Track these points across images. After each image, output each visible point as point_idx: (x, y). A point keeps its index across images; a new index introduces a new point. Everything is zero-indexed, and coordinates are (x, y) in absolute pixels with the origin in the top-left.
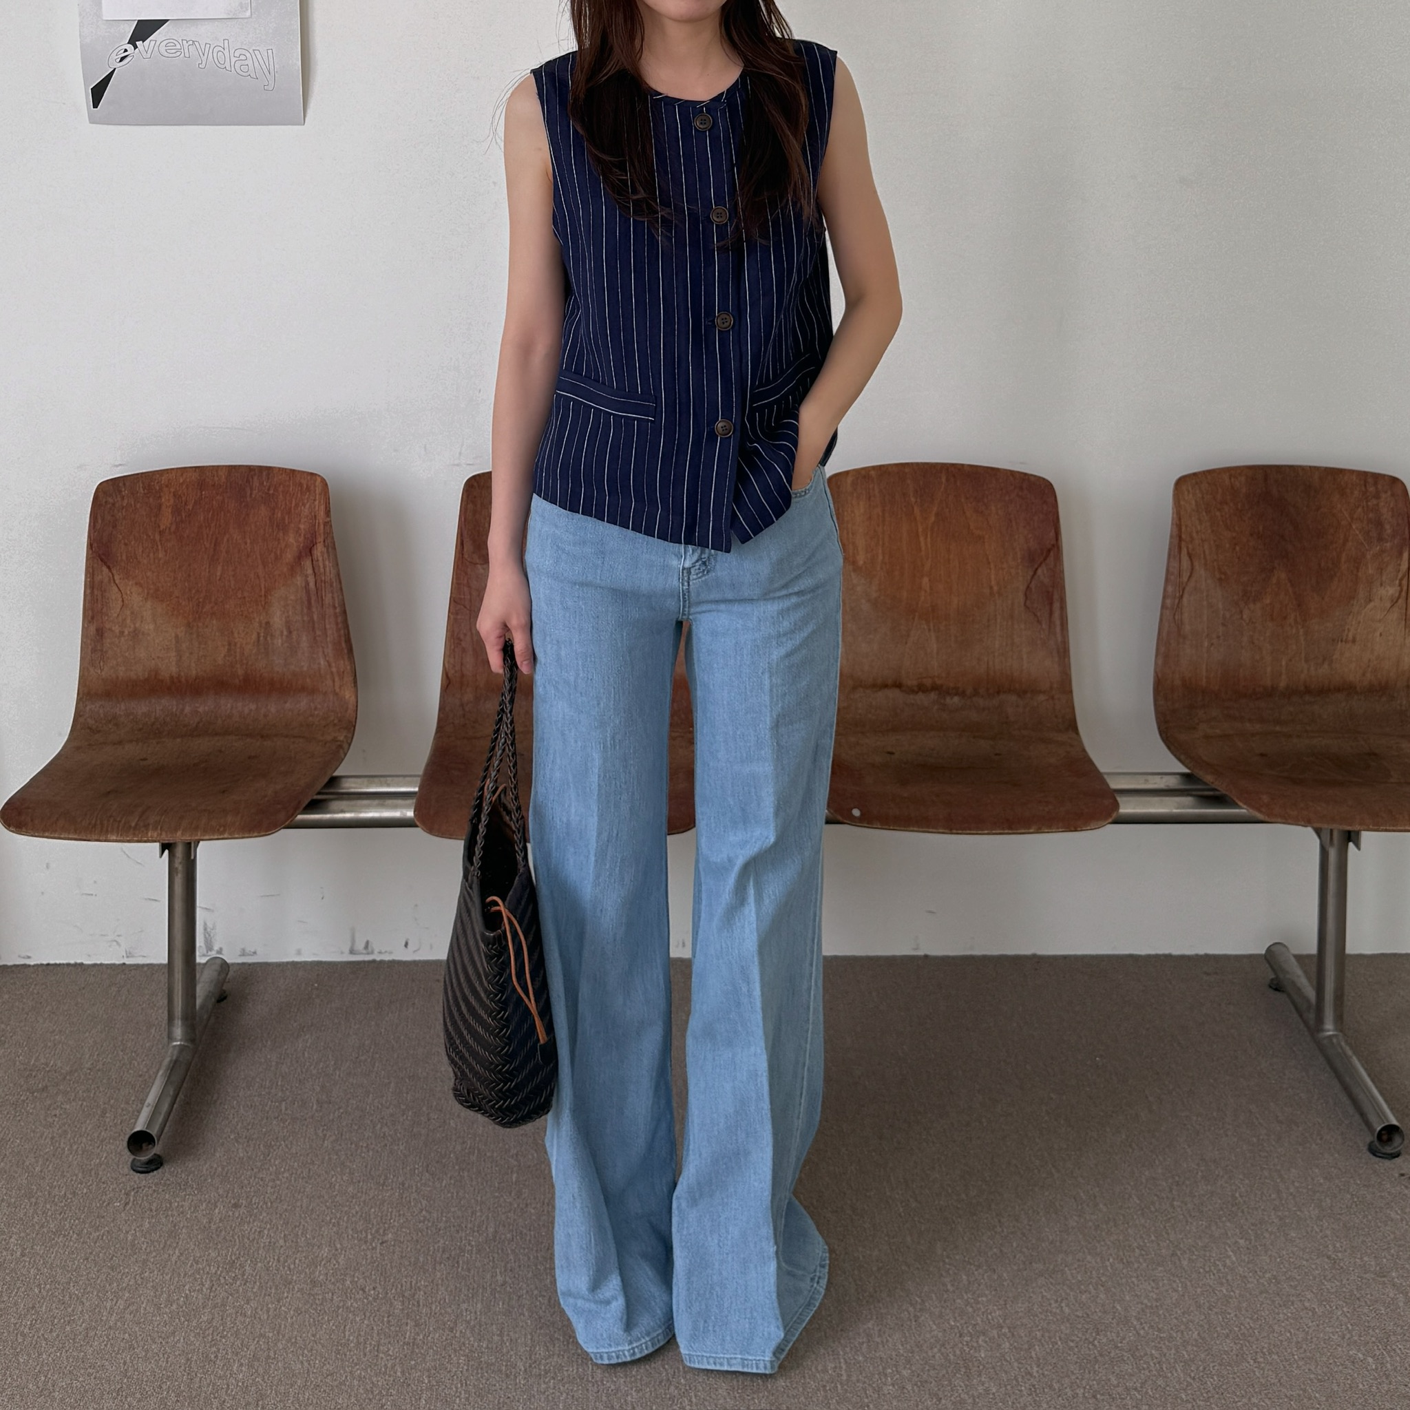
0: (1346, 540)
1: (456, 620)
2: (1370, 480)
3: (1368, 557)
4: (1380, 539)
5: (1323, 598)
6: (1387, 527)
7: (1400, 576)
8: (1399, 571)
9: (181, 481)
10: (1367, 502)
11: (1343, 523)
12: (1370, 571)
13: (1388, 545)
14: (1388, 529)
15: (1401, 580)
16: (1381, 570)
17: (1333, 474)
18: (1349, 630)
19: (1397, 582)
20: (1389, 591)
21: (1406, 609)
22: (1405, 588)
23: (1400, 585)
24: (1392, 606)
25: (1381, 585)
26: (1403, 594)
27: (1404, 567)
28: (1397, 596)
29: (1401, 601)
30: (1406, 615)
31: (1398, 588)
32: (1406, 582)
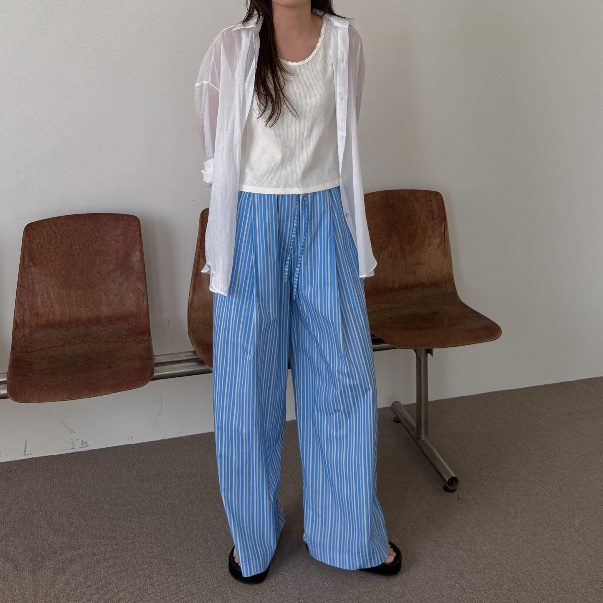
0: (420, 220)
1: (20, 295)
2: (428, 194)
3: (429, 227)
4: (433, 219)
5: (411, 247)
6: (435, 213)
7: (441, 234)
8: (441, 232)
10: (427, 203)
11: (418, 213)
12: (430, 233)
13: (436, 221)
14: (436, 214)
15: (442, 236)
16: (434, 232)
17: (413, 192)
18: (422, 259)
19: (440, 237)
20: (437, 241)
21: (444, 248)
22: (443, 239)
23: (441, 238)
24: (439, 247)
25: (434, 239)
26: (443, 242)
27: (443, 230)
28: (440, 243)
29: (442, 245)
30: (444, 251)
31: (441, 240)
32: (443, 237)
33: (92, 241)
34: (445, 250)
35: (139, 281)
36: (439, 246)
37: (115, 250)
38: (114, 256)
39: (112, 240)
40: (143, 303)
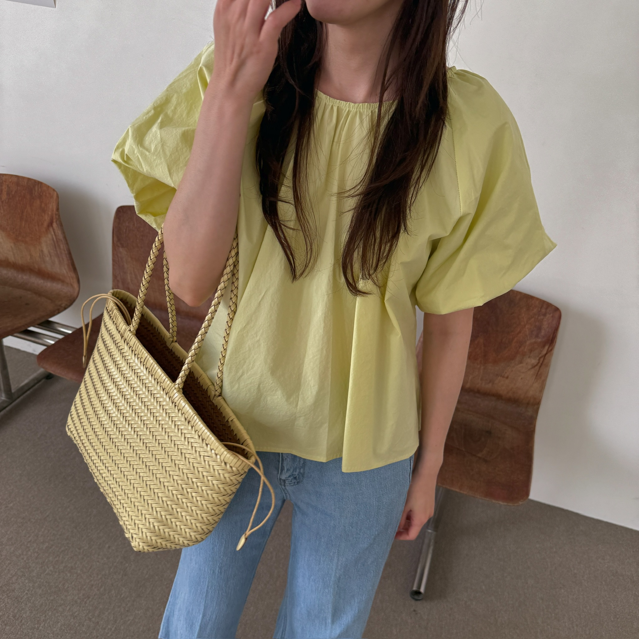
0: (520, 332)
2: (544, 305)
3: (528, 343)
4: (537, 336)
7: (540, 356)
8: (541, 353)
9: (10, 180)
10: (539, 316)
11: (522, 323)
12: (525, 350)
13: (540, 340)
14: (543, 333)
16: (531, 351)
18: (506, 372)
19: (538, 358)
20: (534, 361)
21: (538, 371)
22: (541, 362)
23: (539, 360)
24: (531, 368)
25: (529, 357)
26: (539, 364)
27: (544, 352)
28: (536, 364)
29: (537, 368)
30: (537, 373)
31: (537, 361)
32: (542, 359)
34: (539, 373)
36: (534, 367)
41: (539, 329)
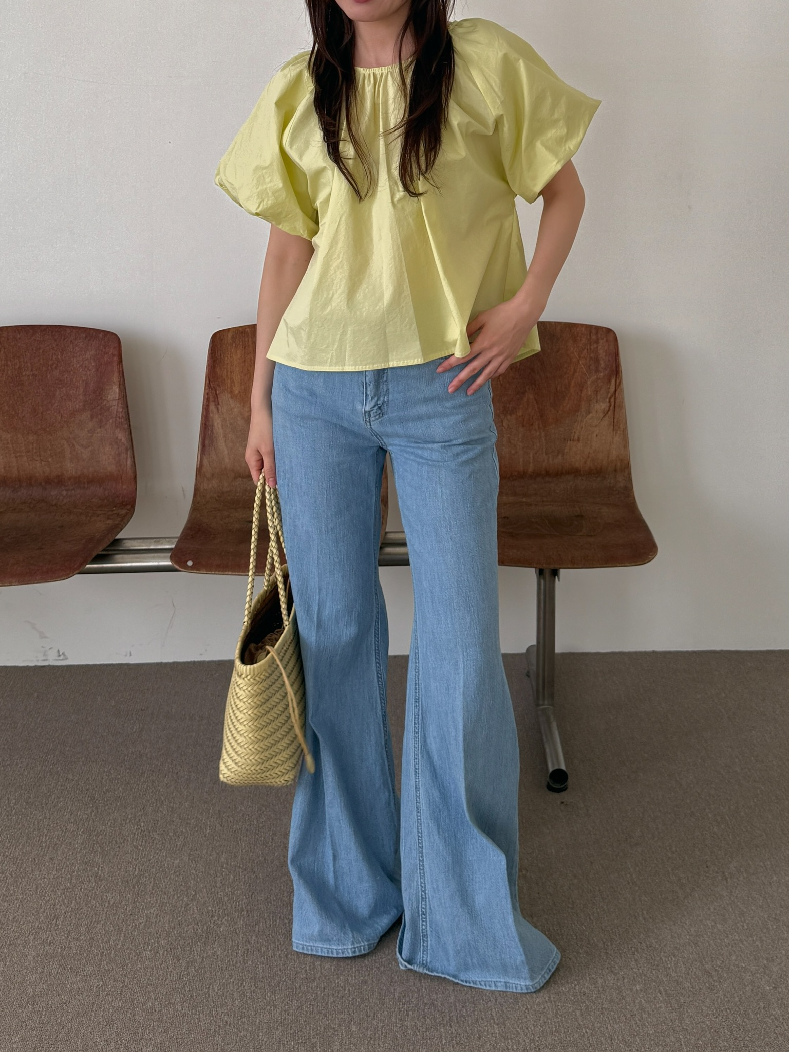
0: (575, 372)
2: (594, 331)
3: (589, 383)
4: (597, 370)
5: (558, 412)
8: (608, 392)
10: (590, 345)
11: (574, 360)
12: (589, 393)
13: (602, 374)
14: (603, 364)
16: (596, 392)
17: (570, 327)
18: (575, 432)
19: (608, 400)
20: (603, 406)
21: (614, 418)
22: (613, 404)
23: (610, 402)
25: (597, 402)
26: (612, 408)
27: (612, 389)
28: (608, 409)
29: (610, 413)
30: (613, 422)
31: (608, 404)
32: (612, 400)
33: (52, 365)
34: (615, 421)
35: (119, 429)
36: (606, 414)
37: (83, 381)
38: (82, 390)
39: (80, 366)
40: (126, 461)
41: (597, 361)
